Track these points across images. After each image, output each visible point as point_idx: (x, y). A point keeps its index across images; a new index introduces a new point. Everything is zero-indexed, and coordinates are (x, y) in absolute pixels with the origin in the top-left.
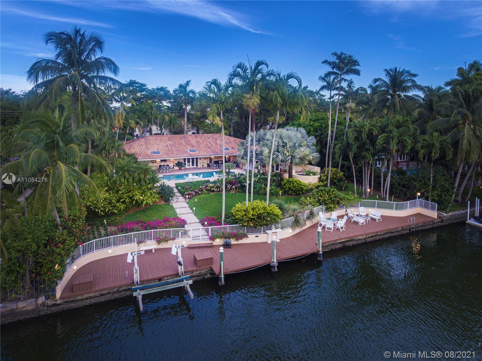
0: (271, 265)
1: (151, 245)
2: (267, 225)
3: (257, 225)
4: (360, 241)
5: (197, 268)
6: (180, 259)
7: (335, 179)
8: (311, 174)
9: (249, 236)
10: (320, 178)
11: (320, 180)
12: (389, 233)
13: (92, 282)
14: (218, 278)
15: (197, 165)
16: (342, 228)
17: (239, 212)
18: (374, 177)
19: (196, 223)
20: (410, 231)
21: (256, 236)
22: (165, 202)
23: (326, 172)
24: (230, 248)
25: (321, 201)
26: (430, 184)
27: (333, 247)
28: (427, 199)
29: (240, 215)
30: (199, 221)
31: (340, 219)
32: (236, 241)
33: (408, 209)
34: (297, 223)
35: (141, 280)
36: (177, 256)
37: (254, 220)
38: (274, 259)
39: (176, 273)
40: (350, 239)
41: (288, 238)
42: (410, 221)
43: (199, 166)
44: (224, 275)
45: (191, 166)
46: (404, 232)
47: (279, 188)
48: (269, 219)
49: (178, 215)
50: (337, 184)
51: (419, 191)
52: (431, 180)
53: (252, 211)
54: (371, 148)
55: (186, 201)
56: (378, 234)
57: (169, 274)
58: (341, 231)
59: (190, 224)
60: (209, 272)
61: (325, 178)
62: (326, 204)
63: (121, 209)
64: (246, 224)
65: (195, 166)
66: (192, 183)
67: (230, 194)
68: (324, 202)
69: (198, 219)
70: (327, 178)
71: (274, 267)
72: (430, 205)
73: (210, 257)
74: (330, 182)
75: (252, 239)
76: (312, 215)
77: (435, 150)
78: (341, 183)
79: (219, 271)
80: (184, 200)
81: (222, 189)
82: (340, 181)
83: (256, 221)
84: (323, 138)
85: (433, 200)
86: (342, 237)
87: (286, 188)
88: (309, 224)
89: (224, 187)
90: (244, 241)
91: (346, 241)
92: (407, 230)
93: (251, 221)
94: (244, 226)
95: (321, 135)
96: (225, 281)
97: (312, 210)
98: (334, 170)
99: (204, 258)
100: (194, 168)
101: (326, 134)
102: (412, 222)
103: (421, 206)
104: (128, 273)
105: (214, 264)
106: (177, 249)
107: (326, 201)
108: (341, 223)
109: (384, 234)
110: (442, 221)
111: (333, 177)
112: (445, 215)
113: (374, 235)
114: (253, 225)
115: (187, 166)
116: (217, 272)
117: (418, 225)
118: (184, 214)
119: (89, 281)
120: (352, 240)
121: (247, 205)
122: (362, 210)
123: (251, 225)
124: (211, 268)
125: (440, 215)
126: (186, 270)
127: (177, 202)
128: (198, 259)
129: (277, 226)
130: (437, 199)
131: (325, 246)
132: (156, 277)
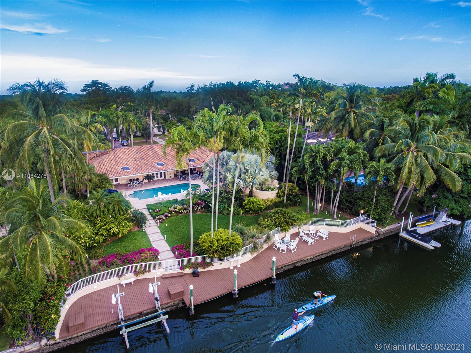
0: (233, 293)
1: (130, 278)
2: (229, 255)
3: (221, 256)
4: (308, 260)
5: (171, 301)
6: (157, 296)
7: (291, 195)
8: (270, 190)
9: (214, 264)
10: (278, 193)
11: (278, 196)
12: (333, 251)
13: (83, 323)
14: (189, 309)
15: (165, 176)
16: (294, 250)
17: (205, 243)
18: (325, 193)
19: (168, 251)
20: (351, 247)
21: (220, 264)
22: (139, 227)
23: (283, 188)
24: (198, 276)
25: (277, 224)
26: (372, 204)
27: (285, 269)
28: (369, 216)
29: (206, 246)
30: (170, 249)
31: (293, 241)
32: (203, 269)
33: (352, 225)
34: (255, 248)
35: (125, 316)
36: (154, 294)
37: (218, 252)
38: (235, 288)
39: (154, 306)
40: (299, 260)
41: (247, 262)
42: (352, 239)
43: (167, 178)
44: (194, 306)
45: (159, 178)
46: (346, 249)
47: (241, 208)
48: (231, 250)
49: (151, 243)
50: (293, 200)
51: (363, 208)
52: (374, 201)
53: (217, 242)
54: (324, 173)
55: (157, 225)
56: (323, 253)
57: (148, 308)
58: (293, 252)
59: (162, 252)
60: (181, 302)
61: (282, 194)
62: (281, 226)
63: (100, 242)
64: (212, 256)
65: (163, 178)
66: (161, 203)
67: (197, 215)
68: (280, 224)
69: (169, 246)
70: (284, 194)
71: (235, 294)
72: (370, 222)
73: (181, 290)
74: (287, 198)
75: (217, 266)
76: (268, 238)
77: (380, 177)
78: (296, 199)
79: (190, 303)
80: (156, 224)
81: (190, 211)
82: (296, 196)
83: (220, 252)
84: (282, 150)
85: (374, 218)
86: (293, 260)
87: (247, 208)
88: (265, 246)
89: (191, 209)
90: (210, 268)
91: (296, 262)
92: (348, 246)
93: (216, 252)
94: (210, 257)
95: (281, 147)
96: (195, 310)
97: (269, 234)
98: (290, 186)
99: (177, 292)
100: (162, 179)
101: (285, 147)
102: (354, 240)
103: (363, 222)
104: (114, 310)
105: (185, 296)
106: (154, 287)
107: (282, 224)
108: (294, 244)
109: (329, 252)
110: (379, 236)
111: (289, 193)
112: (382, 230)
113: (320, 254)
114: (217, 257)
115: (155, 178)
116: (188, 305)
117: (358, 241)
118: (156, 241)
119: (81, 322)
120: (302, 260)
121: (212, 236)
122: (312, 228)
123: (216, 256)
124: (183, 298)
125: (378, 231)
126: (162, 303)
127: (150, 226)
128: (171, 293)
129: (238, 253)
130: (377, 217)
131: (279, 268)
132: (137, 312)
